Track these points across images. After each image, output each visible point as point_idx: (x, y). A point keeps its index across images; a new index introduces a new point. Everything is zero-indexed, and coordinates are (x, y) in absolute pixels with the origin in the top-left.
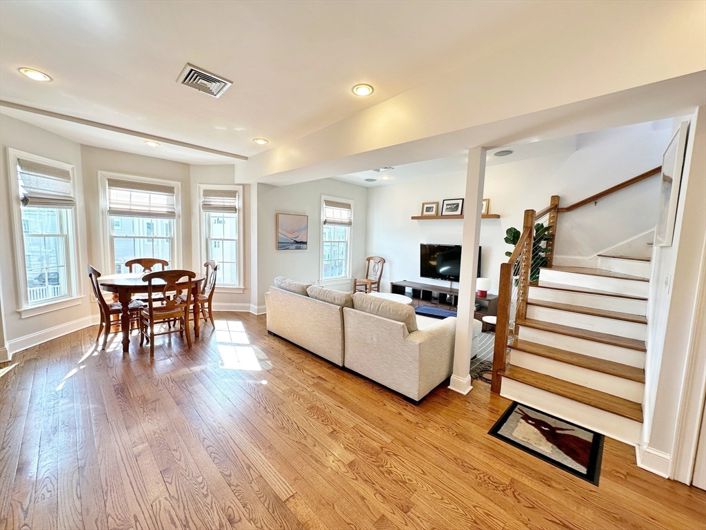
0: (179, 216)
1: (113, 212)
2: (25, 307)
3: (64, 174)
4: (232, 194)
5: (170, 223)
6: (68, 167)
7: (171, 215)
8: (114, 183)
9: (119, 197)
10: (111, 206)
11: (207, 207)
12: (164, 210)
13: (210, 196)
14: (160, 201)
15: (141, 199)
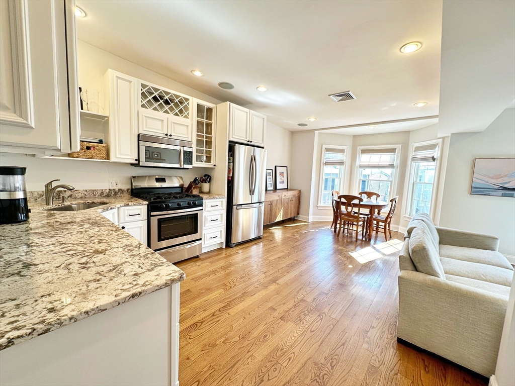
0: (397, 167)
1: (361, 167)
2: (319, 205)
3: (342, 151)
4: (433, 147)
5: (392, 171)
6: (345, 148)
7: (392, 166)
8: (364, 151)
9: (365, 159)
10: (360, 163)
11: (415, 159)
12: (387, 164)
13: (418, 151)
14: (386, 158)
15: (375, 158)
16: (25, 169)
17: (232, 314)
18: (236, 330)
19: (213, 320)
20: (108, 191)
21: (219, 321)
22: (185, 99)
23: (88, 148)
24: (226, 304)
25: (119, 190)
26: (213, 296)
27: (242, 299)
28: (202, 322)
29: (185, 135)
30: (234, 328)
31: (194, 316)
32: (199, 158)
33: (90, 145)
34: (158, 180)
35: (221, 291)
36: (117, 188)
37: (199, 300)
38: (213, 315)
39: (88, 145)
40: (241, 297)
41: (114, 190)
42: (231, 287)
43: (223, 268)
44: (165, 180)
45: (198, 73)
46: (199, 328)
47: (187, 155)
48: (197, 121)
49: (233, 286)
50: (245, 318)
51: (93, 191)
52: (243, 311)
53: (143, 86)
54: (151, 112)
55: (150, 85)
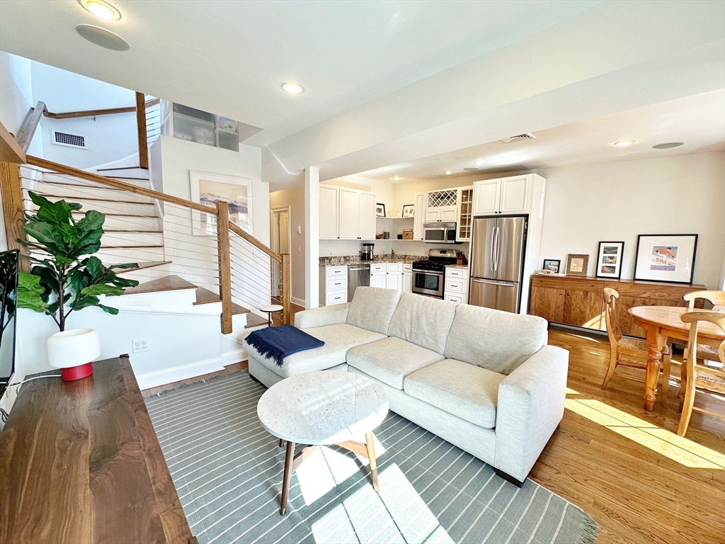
20: (421, 257)
22: (454, 190)
29: (452, 218)
32: (462, 235)
33: (408, 233)
34: (442, 252)
44: (446, 252)
47: (451, 233)
48: (462, 204)
53: (430, 194)
54: (433, 209)
55: (433, 192)
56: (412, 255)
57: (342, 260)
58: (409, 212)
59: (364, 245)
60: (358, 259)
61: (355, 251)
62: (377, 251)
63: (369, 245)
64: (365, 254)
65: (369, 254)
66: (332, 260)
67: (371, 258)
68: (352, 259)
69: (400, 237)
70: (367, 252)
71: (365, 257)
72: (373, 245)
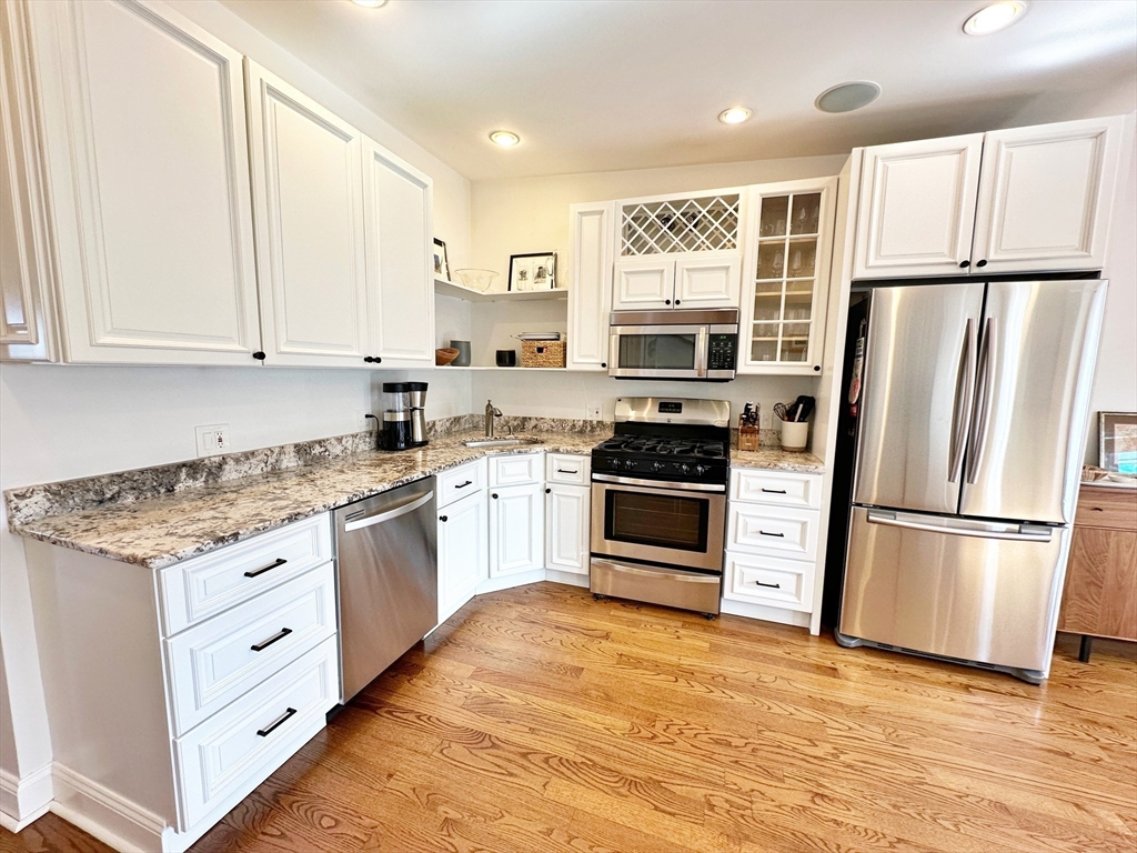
16: (427, 384)
17: (550, 793)
18: (496, 832)
19: (510, 761)
20: (581, 423)
21: (511, 775)
22: (726, 198)
23: (540, 350)
24: (579, 760)
25: (598, 422)
26: (591, 719)
27: (623, 791)
28: (494, 746)
29: (720, 292)
30: (502, 821)
31: (508, 722)
32: (761, 350)
33: (541, 344)
34: (665, 406)
35: (622, 724)
36: (595, 419)
37: (562, 703)
38: (524, 755)
39: (540, 346)
40: (633, 783)
41: (591, 422)
42: (654, 737)
43: (721, 679)
44: (681, 408)
45: (736, 117)
46: (473, 751)
47: (718, 345)
48: (760, 246)
49: (663, 739)
50: (549, 832)
51: (562, 421)
52: (574, 814)
53: (628, 209)
54: (640, 260)
55: (641, 201)
56: (547, 416)
57: (290, 461)
58: (531, 275)
59: (390, 388)
60: (365, 446)
61: (349, 417)
62: (435, 408)
63: (408, 387)
64: (393, 425)
65: (409, 425)
66: (230, 474)
67: (419, 437)
68: (337, 450)
69: (506, 358)
70: (400, 417)
71: (391, 438)
72: (423, 387)
